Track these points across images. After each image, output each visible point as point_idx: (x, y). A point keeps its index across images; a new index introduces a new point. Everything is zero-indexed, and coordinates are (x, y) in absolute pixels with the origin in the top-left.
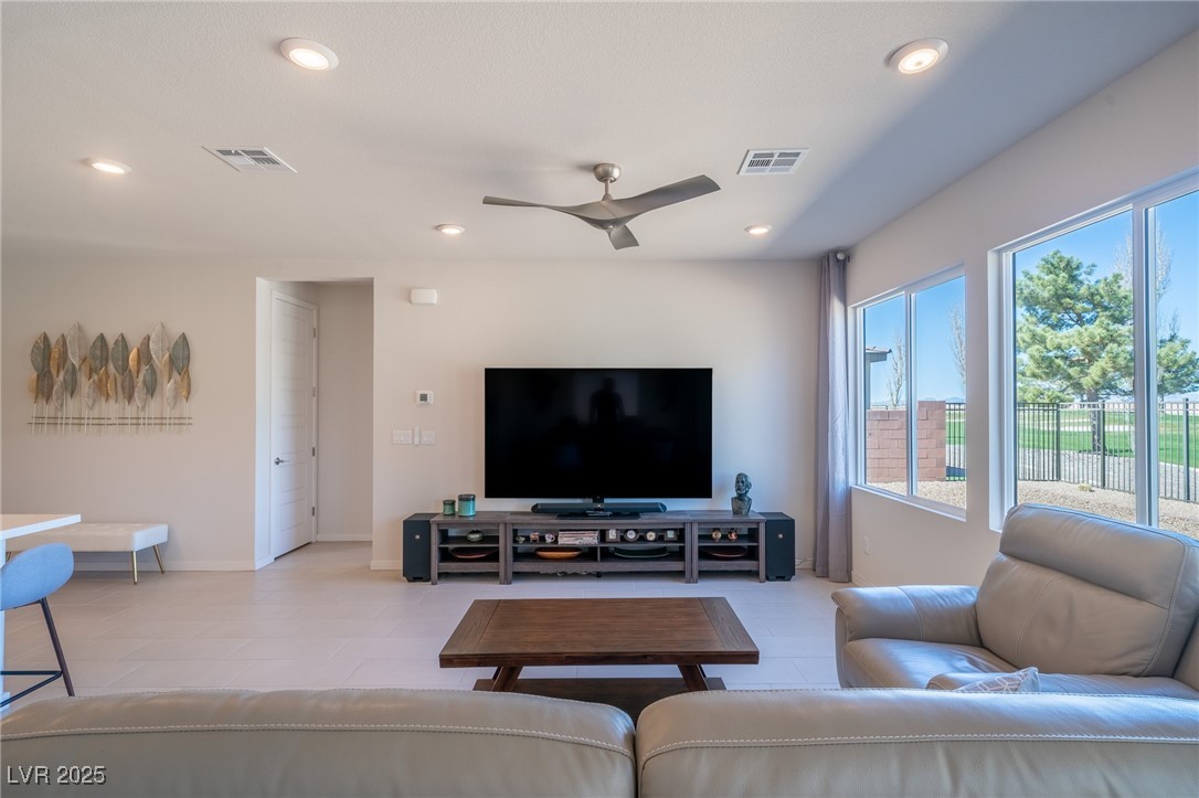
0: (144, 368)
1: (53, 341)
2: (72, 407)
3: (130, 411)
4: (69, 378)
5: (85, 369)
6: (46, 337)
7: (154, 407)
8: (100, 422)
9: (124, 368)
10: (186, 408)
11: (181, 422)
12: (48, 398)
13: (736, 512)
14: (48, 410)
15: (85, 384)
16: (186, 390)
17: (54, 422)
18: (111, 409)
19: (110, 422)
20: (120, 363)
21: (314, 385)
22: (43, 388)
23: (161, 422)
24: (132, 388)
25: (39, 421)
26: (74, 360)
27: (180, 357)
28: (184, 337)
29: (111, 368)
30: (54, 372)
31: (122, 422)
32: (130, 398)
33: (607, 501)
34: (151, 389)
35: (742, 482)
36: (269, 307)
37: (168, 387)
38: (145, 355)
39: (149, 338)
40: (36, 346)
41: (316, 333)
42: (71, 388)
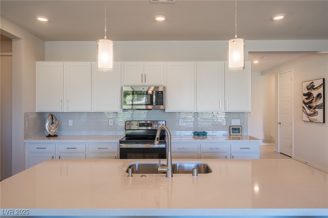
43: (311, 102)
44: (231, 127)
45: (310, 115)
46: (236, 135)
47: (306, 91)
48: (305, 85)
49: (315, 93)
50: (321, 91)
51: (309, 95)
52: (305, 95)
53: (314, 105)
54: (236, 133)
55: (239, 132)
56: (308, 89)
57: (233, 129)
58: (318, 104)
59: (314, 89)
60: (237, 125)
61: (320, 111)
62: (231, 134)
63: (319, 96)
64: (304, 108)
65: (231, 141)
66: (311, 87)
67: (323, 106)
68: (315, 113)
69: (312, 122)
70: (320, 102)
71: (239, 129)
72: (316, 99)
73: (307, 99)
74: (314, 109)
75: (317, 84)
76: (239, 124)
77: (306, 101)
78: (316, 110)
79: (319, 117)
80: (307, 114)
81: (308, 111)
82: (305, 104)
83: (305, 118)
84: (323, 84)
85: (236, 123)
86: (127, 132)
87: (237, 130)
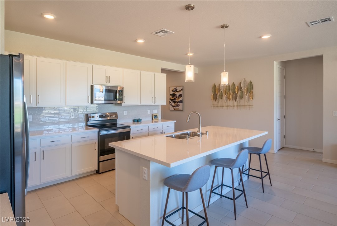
0: (239, 92)
1: (217, 85)
2: (221, 102)
3: (236, 103)
4: (221, 94)
5: (224, 92)
6: (215, 85)
7: (242, 102)
8: (228, 106)
9: (234, 92)
10: (252, 102)
11: (250, 106)
12: (216, 100)
14: (216, 103)
15: (224, 96)
16: (252, 96)
17: (217, 106)
18: (231, 103)
19: (230, 106)
20: (233, 90)
21: (284, 95)
22: (215, 98)
23: (244, 106)
24: (236, 97)
25: (214, 106)
26: (222, 90)
27: (250, 88)
28: (251, 82)
29: (231, 91)
30: (217, 94)
31: (233, 106)
32: (236, 100)
34: (242, 97)
37: (246, 97)
38: (240, 88)
39: (241, 83)
40: (213, 87)
41: (285, 77)
42: (221, 97)
43: (175, 99)
44: (153, 115)
45: (174, 107)
46: (156, 120)
47: (172, 93)
48: (171, 89)
49: (178, 94)
50: (181, 93)
51: (174, 95)
52: (171, 95)
53: (177, 101)
54: (155, 118)
55: (157, 118)
56: (173, 92)
57: (154, 116)
58: (179, 100)
59: (177, 92)
60: (155, 113)
61: (181, 104)
62: (154, 119)
63: (180, 96)
64: (170, 102)
65: (153, 124)
66: (175, 90)
67: (182, 101)
68: (178, 105)
69: (176, 110)
70: (181, 99)
71: (157, 116)
72: (178, 98)
73: (172, 97)
74: (177, 103)
75: (179, 89)
76: (157, 113)
77: (172, 98)
78: (179, 103)
79: (180, 108)
80: (173, 106)
81: (173, 104)
82: (171, 100)
83: (171, 108)
84: (183, 89)
85: (155, 112)
86: (89, 123)
87: (156, 116)
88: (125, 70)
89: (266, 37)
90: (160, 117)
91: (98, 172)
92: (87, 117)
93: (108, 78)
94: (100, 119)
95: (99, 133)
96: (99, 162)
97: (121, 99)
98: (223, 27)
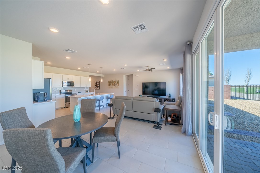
2: (111, 86)
3: (115, 87)
6: (109, 81)
9: (114, 83)
10: (119, 86)
11: (118, 88)
13: (169, 98)
14: (109, 87)
15: (112, 84)
16: (118, 85)
18: (113, 86)
19: (113, 88)
22: (109, 85)
24: (115, 85)
26: (111, 83)
27: (118, 83)
28: (118, 80)
33: (155, 96)
35: (170, 95)
36: (125, 77)
38: (116, 82)
41: (128, 79)
42: (111, 85)
47: (96, 83)
49: (98, 84)
50: (99, 83)
51: (96, 84)
53: (97, 86)
61: (99, 87)
63: (99, 84)
65: (86, 93)
66: (97, 82)
67: (99, 86)
68: (98, 88)
70: (99, 85)
75: (98, 82)
79: (99, 88)
81: (96, 87)
83: (96, 89)
84: (99, 82)
85: (87, 90)
86: (61, 93)
87: (87, 91)
88: (75, 76)
89: (115, 70)
90: (89, 91)
91: (65, 107)
92: (60, 91)
93: (68, 79)
94: (65, 92)
95: (65, 95)
96: (65, 104)
97: (73, 85)
98: (101, 68)
